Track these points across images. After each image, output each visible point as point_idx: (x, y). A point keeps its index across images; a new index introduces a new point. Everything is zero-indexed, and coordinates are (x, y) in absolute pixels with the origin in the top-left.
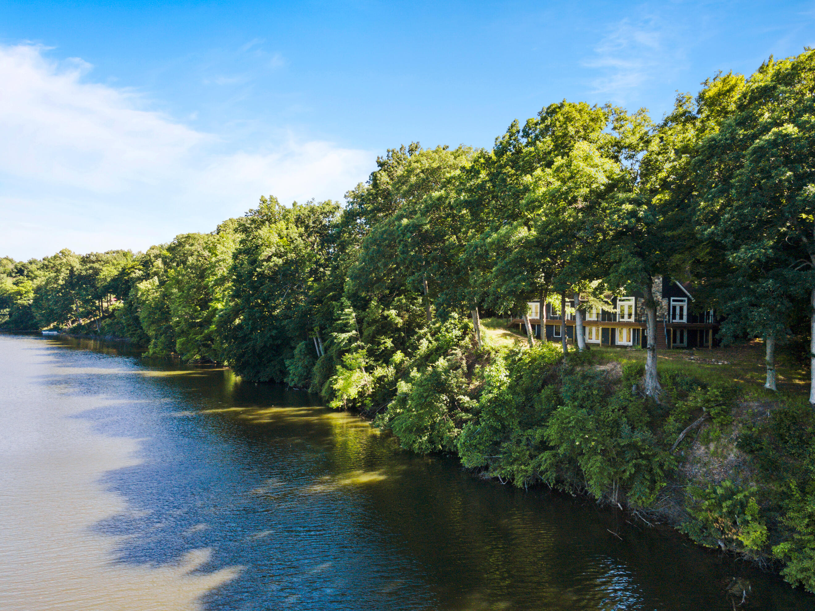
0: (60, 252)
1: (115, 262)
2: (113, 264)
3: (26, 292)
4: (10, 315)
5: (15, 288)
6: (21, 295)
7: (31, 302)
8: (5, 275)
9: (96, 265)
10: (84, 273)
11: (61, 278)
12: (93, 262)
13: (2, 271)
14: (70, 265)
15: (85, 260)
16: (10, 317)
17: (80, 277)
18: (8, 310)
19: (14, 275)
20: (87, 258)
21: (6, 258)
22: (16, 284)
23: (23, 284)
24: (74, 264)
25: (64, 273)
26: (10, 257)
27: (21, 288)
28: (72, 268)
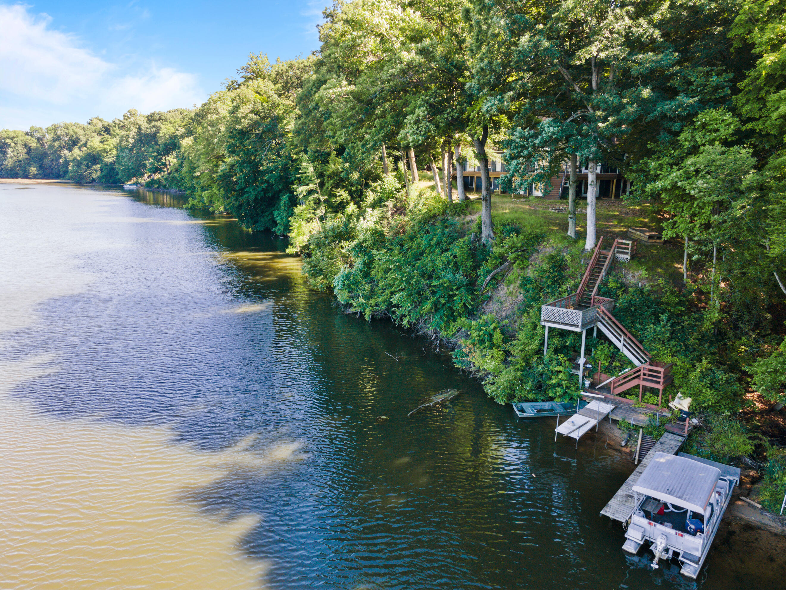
0: (129, 112)
1: (172, 120)
2: (170, 123)
3: (110, 150)
4: (101, 170)
5: (101, 145)
6: (107, 152)
7: (114, 159)
8: (96, 134)
9: (158, 124)
10: (149, 131)
11: (131, 136)
12: (157, 121)
13: (94, 130)
14: (137, 124)
15: (150, 119)
16: (102, 172)
17: (147, 135)
18: (99, 166)
19: (102, 133)
20: (151, 116)
21: (97, 119)
22: (102, 142)
23: (107, 143)
24: (140, 123)
25: (133, 132)
26: (100, 118)
27: (106, 146)
28: (140, 126)
